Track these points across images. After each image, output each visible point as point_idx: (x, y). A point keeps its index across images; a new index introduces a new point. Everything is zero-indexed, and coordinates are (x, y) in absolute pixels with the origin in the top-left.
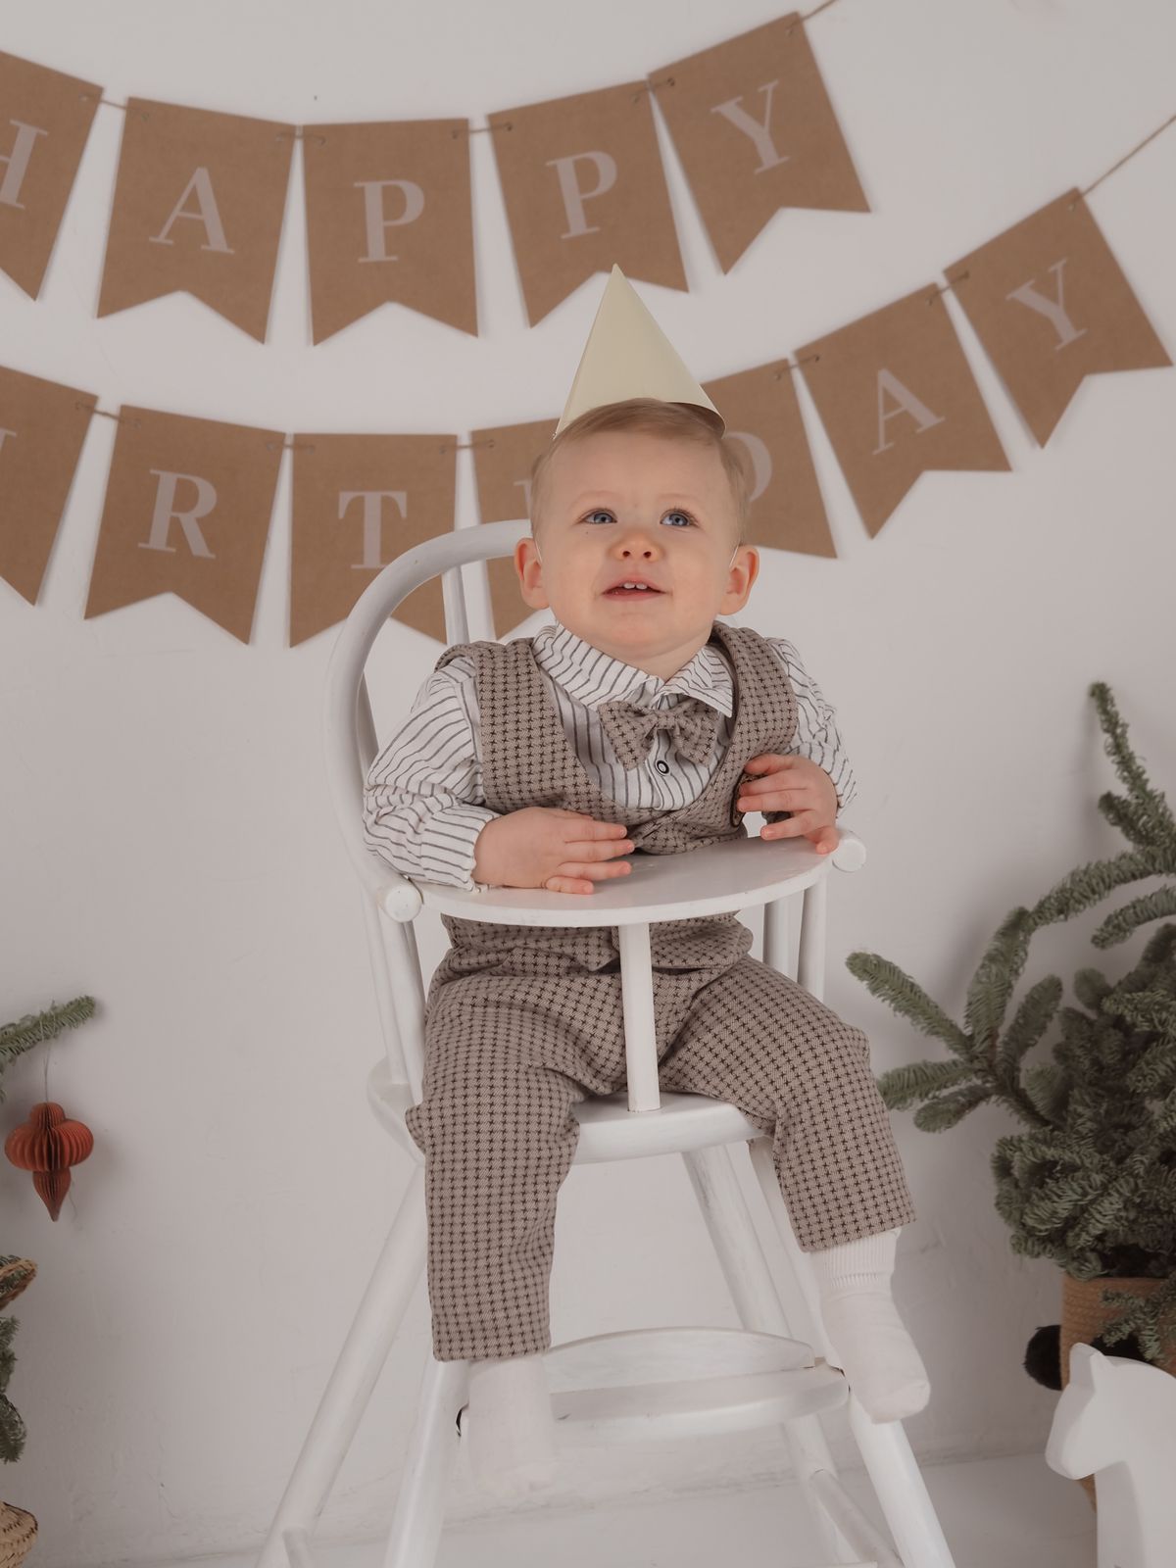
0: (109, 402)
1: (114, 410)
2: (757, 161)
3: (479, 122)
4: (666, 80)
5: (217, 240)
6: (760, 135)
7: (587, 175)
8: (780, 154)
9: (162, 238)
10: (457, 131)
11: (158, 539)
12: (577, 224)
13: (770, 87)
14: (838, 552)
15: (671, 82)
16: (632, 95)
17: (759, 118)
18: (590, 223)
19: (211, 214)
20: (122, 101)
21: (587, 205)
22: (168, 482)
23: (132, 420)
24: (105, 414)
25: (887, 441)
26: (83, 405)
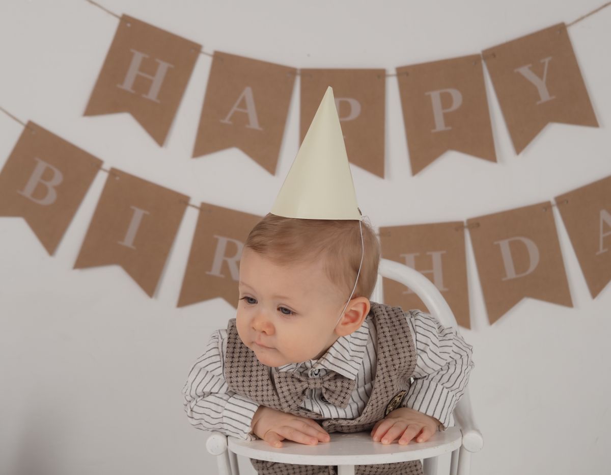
0: (196, 201)
1: (198, 204)
2: (538, 97)
3: (392, 71)
4: (492, 55)
5: (254, 124)
6: (540, 85)
7: (446, 100)
8: (551, 95)
9: (226, 121)
10: (379, 75)
11: (216, 271)
12: (440, 125)
13: (547, 60)
14: (574, 303)
15: (494, 55)
16: (472, 62)
17: (540, 76)
18: (447, 124)
19: (251, 110)
20: (211, 52)
21: (446, 116)
22: (222, 242)
23: (207, 211)
24: (193, 206)
25: (604, 248)
26: (183, 201)
